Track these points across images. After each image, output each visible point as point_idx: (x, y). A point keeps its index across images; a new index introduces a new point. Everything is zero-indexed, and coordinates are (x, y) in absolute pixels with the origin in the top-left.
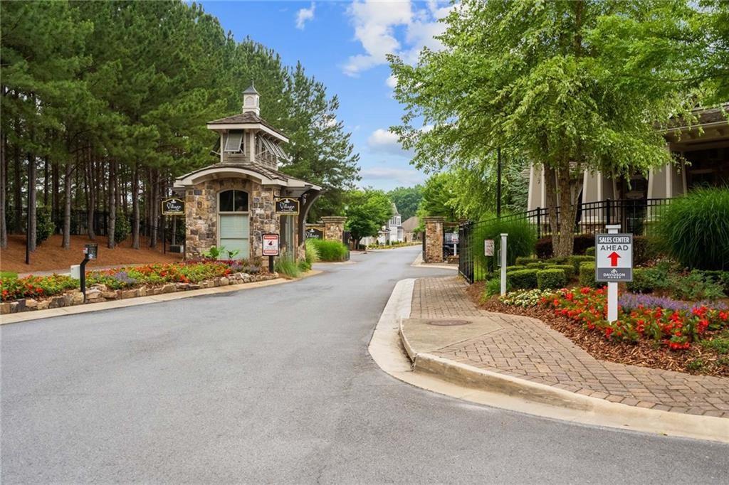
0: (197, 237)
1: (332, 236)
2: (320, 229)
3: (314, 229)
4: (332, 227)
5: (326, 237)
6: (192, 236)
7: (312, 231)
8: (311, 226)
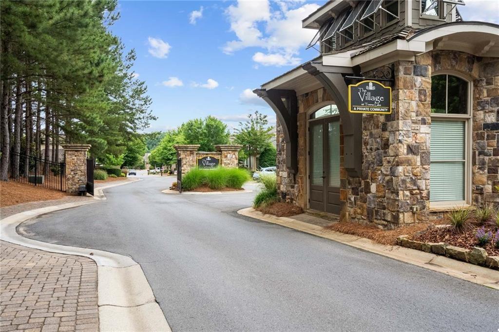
0: (418, 158)
1: (229, 164)
2: (216, 157)
3: (210, 157)
4: (229, 155)
5: (223, 165)
6: (410, 156)
7: (209, 159)
8: (207, 154)
